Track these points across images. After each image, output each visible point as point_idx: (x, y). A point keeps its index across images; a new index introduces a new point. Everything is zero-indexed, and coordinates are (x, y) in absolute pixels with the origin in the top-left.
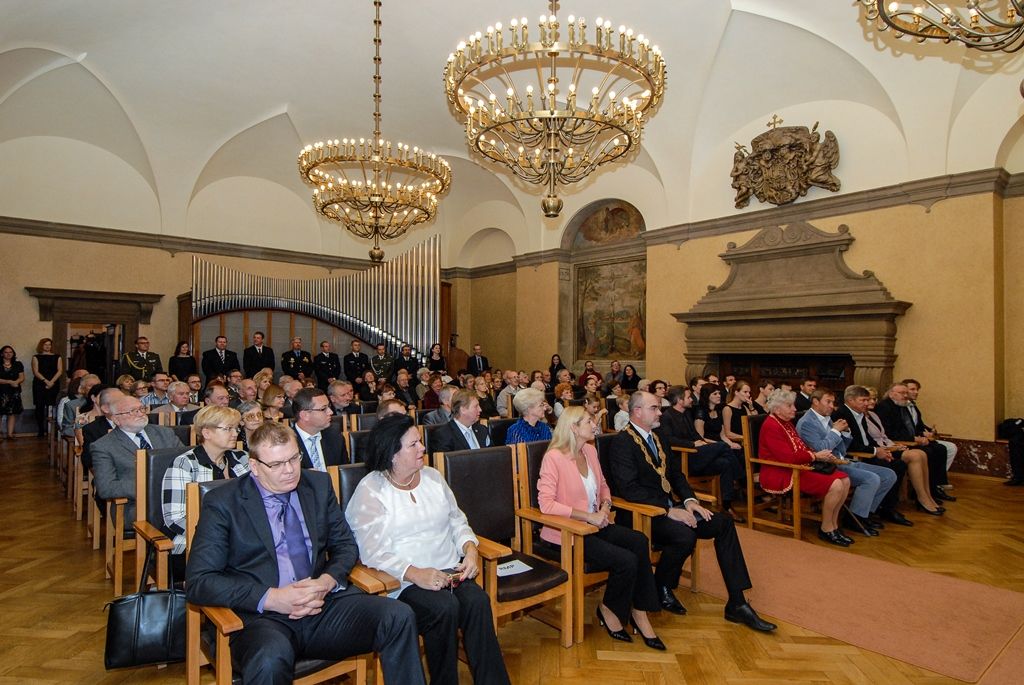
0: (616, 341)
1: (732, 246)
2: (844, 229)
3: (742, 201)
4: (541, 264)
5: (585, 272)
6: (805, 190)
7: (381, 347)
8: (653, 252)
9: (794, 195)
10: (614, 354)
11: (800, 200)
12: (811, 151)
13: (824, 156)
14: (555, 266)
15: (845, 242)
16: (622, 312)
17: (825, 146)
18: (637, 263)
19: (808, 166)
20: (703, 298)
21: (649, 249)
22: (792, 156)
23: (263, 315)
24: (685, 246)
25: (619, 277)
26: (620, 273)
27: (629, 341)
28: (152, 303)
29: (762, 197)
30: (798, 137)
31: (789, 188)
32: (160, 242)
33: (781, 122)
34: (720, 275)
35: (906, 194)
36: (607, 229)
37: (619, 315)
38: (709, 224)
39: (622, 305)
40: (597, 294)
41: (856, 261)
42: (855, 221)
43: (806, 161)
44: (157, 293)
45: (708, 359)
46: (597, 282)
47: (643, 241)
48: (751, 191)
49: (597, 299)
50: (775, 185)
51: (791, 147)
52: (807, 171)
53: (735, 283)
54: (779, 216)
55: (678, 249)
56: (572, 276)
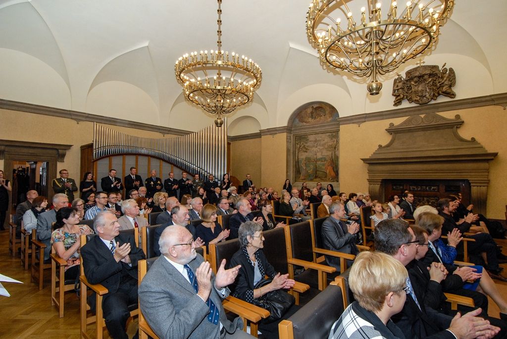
0: (318, 172)
1: (392, 125)
2: (458, 117)
3: (398, 103)
4: (276, 134)
5: (300, 138)
6: (437, 97)
7: (197, 176)
8: (343, 128)
9: (430, 100)
10: (317, 179)
11: (433, 102)
12: (442, 78)
13: (449, 80)
14: (285, 135)
15: (458, 123)
16: (322, 158)
18: (330, 134)
19: (440, 85)
20: (376, 151)
21: (341, 126)
22: (430, 80)
23: (134, 158)
24: (363, 125)
25: (319, 141)
26: (320, 139)
27: (326, 173)
28: (65, 150)
29: (410, 100)
30: (434, 70)
31: (427, 96)
32: (70, 114)
33: (424, 62)
34: (386, 139)
35: (493, 100)
36: (312, 117)
37: (320, 160)
38: (378, 114)
39: (322, 155)
40: (307, 149)
41: (465, 133)
42: (464, 114)
43: (439, 82)
44: (69, 144)
45: (381, 182)
46: (307, 143)
47: (338, 122)
48: (405, 97)
49: (306, 152)
50: (420, 94)
51: (430, 75)
52: (440, 87)
53: (394, 144)
54: (419, 110)
55: (359, 126)
56: (292, 140)
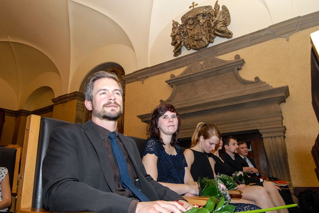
1: (172, 76)
2: (237, 57)
4: (67, 101)
6: (213, 38)
8: (129, 87)
9: (207, 43)
11: (211, 45)
12: (216, 16)
13: (223, 18)
14: (75, 102)
15: (239, 63)
19: (214, 23)
21: (126, 85)
22: (204, 20)
24: (147, 81)
29: (189, 47)
30: (207, 10)
31: (204, 38)
33: (197, 5)
34: (166, 93)
35: (273, 32)
41: (247, 74)
42: (243, 53)
47: (123, 81)
48: (182, 43)
50: (196, 38)
51: (204, 16)
52: (214, 26)
53: (176, 97)
54: (198, 57)
55: (143, 83)
56: (85, 110)
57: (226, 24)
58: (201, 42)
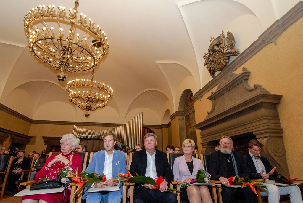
1: (212, 93)
2: (244, 69)
4: (175, 118)
5: (188, 118)
9: (224, 63)
11: (228, 65)
13: (228, 42)
14: (178, 118)
15: (246, 75)
17: (228, 38)
20: (206, 117)
21: (194, 103)
29: (216, 69)
30: (218, 40)
31: (222, 61)
35: (264, 41)
36: (191, 101)
38: (206, 87)
42: (248, 65)
45: (207, 144)
46: (190, 121)
49: (191, 127)
50: (217, 62)
51: (218, 45)
53: (215, 107)
54: (223, 75)
55: (201, 101)
56: (185, 121)
57: (232, 46)
58: (221, 64)
